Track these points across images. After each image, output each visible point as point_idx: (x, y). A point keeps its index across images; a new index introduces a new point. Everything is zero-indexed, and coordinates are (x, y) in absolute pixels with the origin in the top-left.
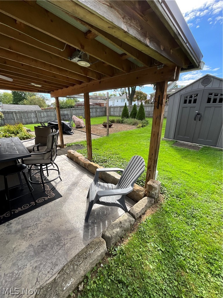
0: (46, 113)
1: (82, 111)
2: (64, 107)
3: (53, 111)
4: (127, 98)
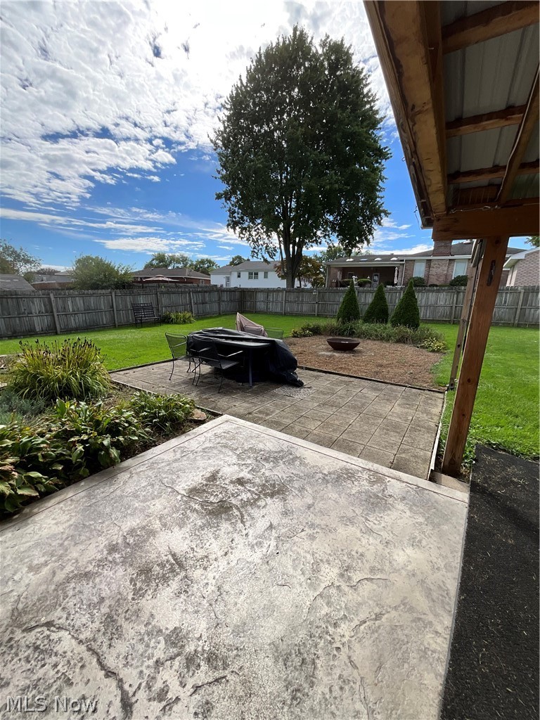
0: (82, 302)
1: (185, 298)
2: (105, 284)
3: (103, 295)
4: (284, 271)
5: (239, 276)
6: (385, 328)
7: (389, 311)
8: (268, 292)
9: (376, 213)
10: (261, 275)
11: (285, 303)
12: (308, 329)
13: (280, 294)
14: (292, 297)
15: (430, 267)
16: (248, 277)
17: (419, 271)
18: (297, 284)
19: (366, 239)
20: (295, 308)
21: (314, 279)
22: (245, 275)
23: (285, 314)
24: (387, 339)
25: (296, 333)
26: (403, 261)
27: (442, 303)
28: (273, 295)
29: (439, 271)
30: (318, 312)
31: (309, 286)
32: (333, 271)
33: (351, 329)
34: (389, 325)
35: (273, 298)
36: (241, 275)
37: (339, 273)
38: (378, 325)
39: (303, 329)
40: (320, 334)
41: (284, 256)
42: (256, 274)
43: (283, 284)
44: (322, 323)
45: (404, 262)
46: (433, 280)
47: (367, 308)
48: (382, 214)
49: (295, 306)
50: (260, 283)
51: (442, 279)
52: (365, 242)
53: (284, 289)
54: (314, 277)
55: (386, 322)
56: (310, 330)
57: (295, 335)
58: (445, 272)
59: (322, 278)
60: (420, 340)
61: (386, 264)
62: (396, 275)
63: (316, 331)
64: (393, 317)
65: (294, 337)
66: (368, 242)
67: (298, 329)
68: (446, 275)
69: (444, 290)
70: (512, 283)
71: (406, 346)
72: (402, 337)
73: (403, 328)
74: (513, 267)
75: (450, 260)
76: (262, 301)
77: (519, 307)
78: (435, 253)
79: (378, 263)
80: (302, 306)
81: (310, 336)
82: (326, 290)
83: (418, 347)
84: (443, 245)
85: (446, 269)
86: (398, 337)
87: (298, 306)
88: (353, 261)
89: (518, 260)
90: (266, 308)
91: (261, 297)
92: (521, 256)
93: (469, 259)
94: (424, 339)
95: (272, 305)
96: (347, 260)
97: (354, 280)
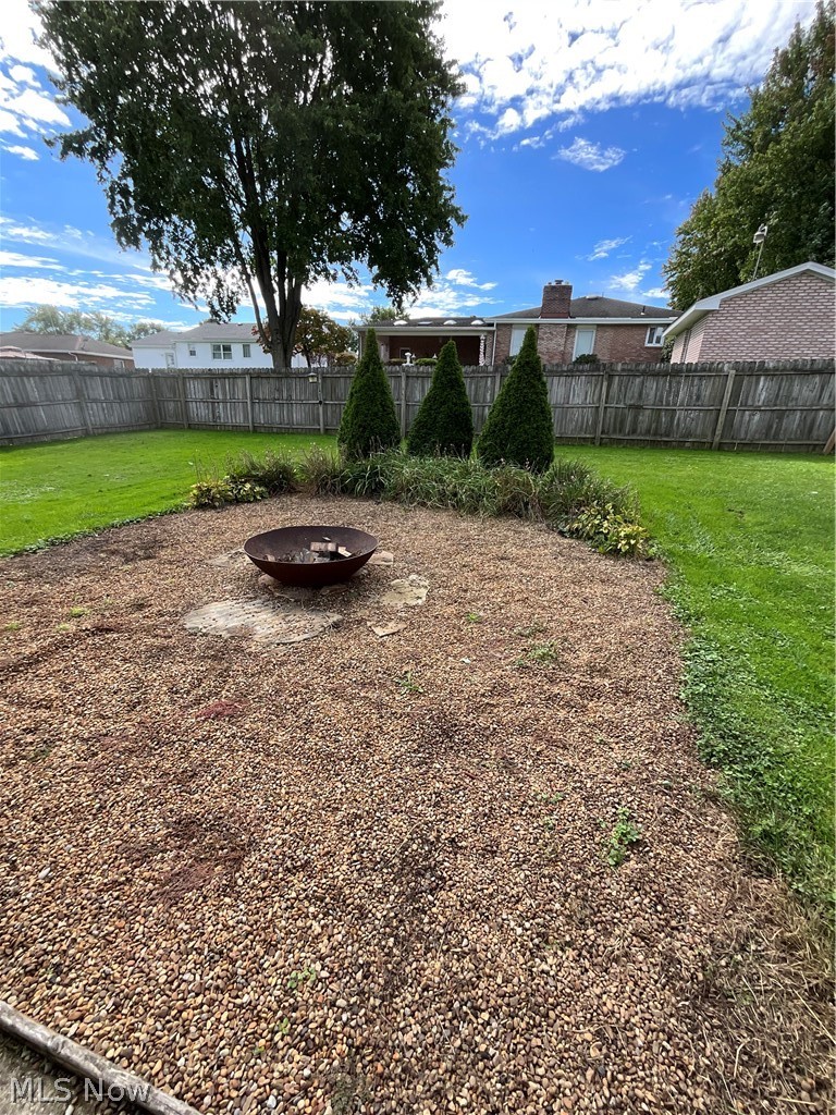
5: (193, 353)
6: (466, 473)
7: (474, 420)
9: (436, 216)
10: (237, 349)
11: (253, 403)
12: (248, 477)
14: (266, 389)
16: (211, 355)
22: (204, 350)
23: (255, 431)
24: (469, 505)
25: (207, 493)
26: (492, 325)
27: (578, 401)
28: (224, 386)
29: (552, 345)
33: (375, 474)
34: (474, 461)
35: (224, 394)
36: (197, 351)
37: (383, 347)
38: (445, 459)
39: (233, 478)
40: (292, 491)
42: (227, 348)
44: (298, 455)
45: (494, 328)
48: (452, 221)
49: (275, 411)
51: (557, 359)
52: (424, 280)
53: (244, 373)
55: (468, 451)
56: (259, 481)
57: (203, 502)
58: (562, 348)
60: (565, 508)
61: (464, 331)
62: (482, 350)
63: (276, 483)
64: (485, 438)
66: (429, 282)
68: (563, 354)
69: (583, 371)
70: (693, 357)
71: (528, 530)
72: (513, 498)
73: (514, 470)
74: (686, 331)
75: (569, 326)
76: (202, 401)
77: (724, 408)
78: (545, 312)
79: (449, 329)
80: (290, 413)
81: (256, 500)
82: (338, 372)
83: (562, 533)
84: (557, 297)
85: (562, 341)
86: (501, 499)
87: (282, 411)
88: (406, 325)
89: (706, 313)
90: (211, 416)
91: (196, 390)
92: (712, 303)
93: (598, 325)
94: (580, 504)
95: (225, 408)
96: (396, 323)
97: (408, 360)
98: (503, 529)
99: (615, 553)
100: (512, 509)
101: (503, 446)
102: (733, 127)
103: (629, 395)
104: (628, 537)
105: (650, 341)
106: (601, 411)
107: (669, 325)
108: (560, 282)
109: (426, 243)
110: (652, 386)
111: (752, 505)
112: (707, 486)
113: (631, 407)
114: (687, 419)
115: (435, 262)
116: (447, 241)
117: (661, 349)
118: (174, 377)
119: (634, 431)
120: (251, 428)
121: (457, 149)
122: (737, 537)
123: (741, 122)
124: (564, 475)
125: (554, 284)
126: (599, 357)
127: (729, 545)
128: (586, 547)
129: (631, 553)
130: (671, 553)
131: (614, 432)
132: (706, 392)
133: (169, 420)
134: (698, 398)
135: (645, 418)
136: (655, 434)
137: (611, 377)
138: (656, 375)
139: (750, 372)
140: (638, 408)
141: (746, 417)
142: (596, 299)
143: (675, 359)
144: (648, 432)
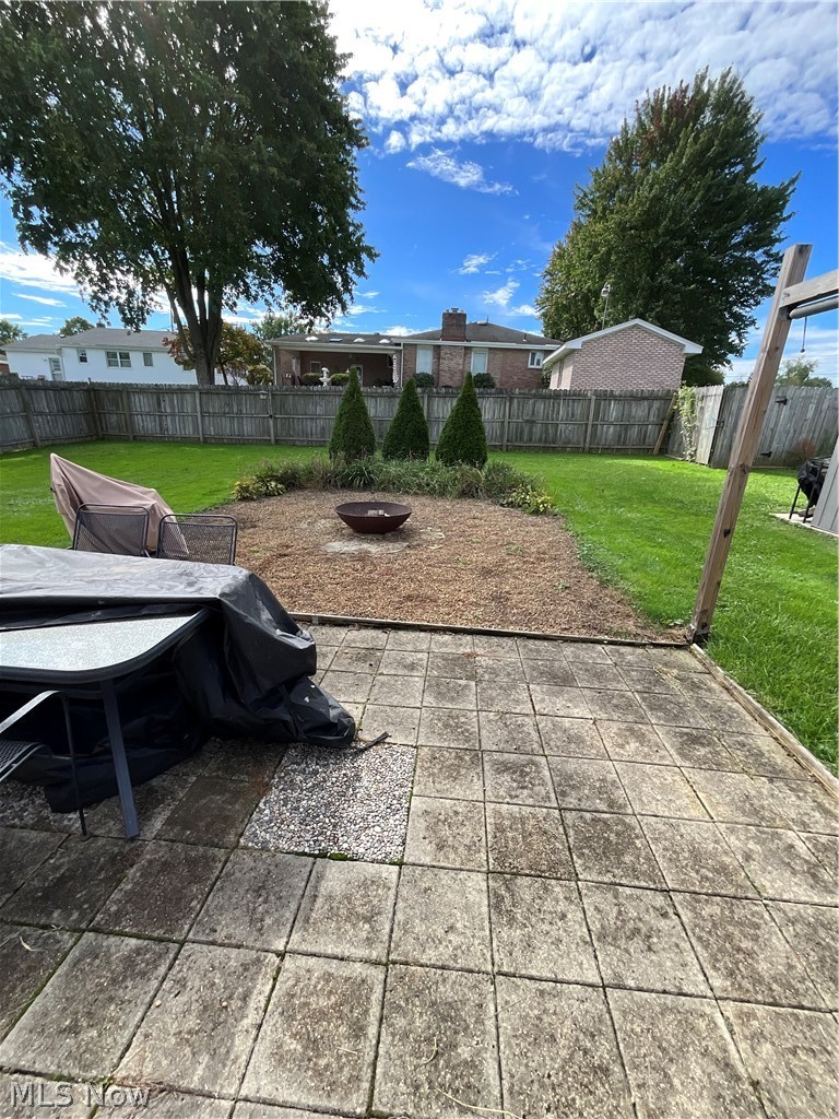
4: (186, 350)
5: (83, 359)
8: (158, 392)
9: (351, 252)
10: (136, 358)
11: (202, 416)
12: (272, 477)
13: (188, 397)
14: (216, 404)
15: (439, 359)
16: (104, 362)
17: (424, 364)
18: (219, 379)
19: (341, 301)
20: (227, 427)
21: (251, 372)
22: (97, 358)
23: (206, 442)
24: (441, 492)
25: (246, 489)
26: (400, 345)
27: (489, 416)
28: (172, 401)
29: (453, 364)
30: (276, 435)
31: (243, 383)
32: (284, 358)
33: (367, 473)
35: (172, 407)
36: (87, 356)
37: (294, 361)
38: (417, 461)
39: (261, 479)
40: (302, 487)
41: (184, 320)
42: (125, 356)
43: (190, 378)
44: (300, 460)
45: (401, 348)
46: (445, 379)
47: (387, 427)
48: (364, 256)
49: (226, 423)
50: (135, 374)
51: (457, 377)
52: (339, 306)
53: (193, 389)
54: (250, 368)
56: (278, 480)
57: (246, 496)
58: (461, 367)
59: (265, 370)
60: (503, 490)
61: (374, 349)
62: (395, 369)
63: (291, 482)
64: (441, 446)
65: (244, 499)
66: (344, 308)
67: (249, 480)
68: (463, 372)
69: (491, 394)
70: (566, 385)
71: (482, 505)
72: (468, 485)
73: (466, 467)
74: (561, 362)
75: (465, 347)
76: (148, 414)
77: (590, 423)
78: (445, 335)
79: (359, 346)
80: (241, 424)
81: (279, 494)
82: (287, 390)
83: (502, 505)
84: (455, 323)
85: (461, 361)
86: (459, 487)
87: (232, 423)
88: (318, 341)
89: (573, 351)
90: (158, 428)
91: (141, 403)
92: (576, 344)
93: (490, 349)
94: (510, 488)
95: (173, 421)
96: (308, 339)
97: (325, 374)
98: (466, 504)
99: (536, 512)
100: (468, 492)
101: (455, 452)
102: (582, 195)
103: (525, 412)
104: (542, 503)
105: (532, 364)
106: (506, 424)
107: (552, 351)
108: (455, 310)
109: (340, 274)
110: (540, 406)
111: (609, 486)
112: (583, 476)
113: (527, 421)
114: (566, 430)
115: (350, 291)
116: (360, 273)
117: (541, 370)
118: (117, 391)
119: (530, 440)
120: (202, 439)
121: (361, 190)
122: (601, 502)
123: (587, 191)
124: (497, 469)
125: (451, 311)
126: (492, 375)
127: (596, 506)
128: (518, 512)
129: (544, 512)
130: (566, 511)
131: (516, 440)
132: (578, 412)
133: (111, 432)
134: (573, 415)
135: (537, 430)
136: (546, 442)
137: (511, 399)
138: (544, 397)
139: (604, 397)
140: (532, 422)
141: (605, 429)
142: (485, 325)
143: (553, 386)
144: (540, 440)
